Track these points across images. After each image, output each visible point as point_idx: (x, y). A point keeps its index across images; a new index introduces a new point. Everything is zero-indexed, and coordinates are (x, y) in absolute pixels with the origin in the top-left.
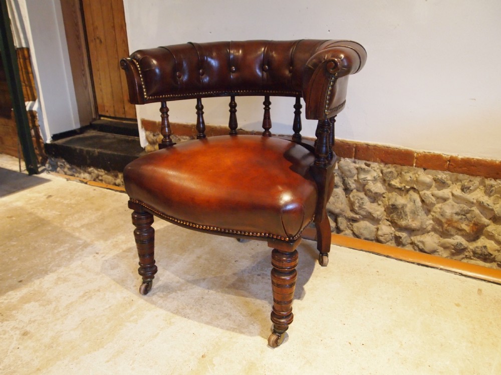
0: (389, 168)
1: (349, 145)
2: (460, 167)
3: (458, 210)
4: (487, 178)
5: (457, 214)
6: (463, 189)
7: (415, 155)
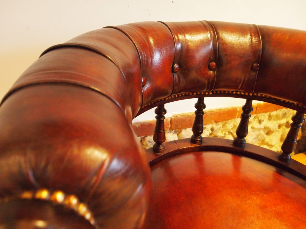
0: (218, 125)
1: (190, 117)
2: (262, 109)
3: (254, 136)
4: (273, 111)
5: (254, 139)
6: (260, 122)
7: (238, 110)
